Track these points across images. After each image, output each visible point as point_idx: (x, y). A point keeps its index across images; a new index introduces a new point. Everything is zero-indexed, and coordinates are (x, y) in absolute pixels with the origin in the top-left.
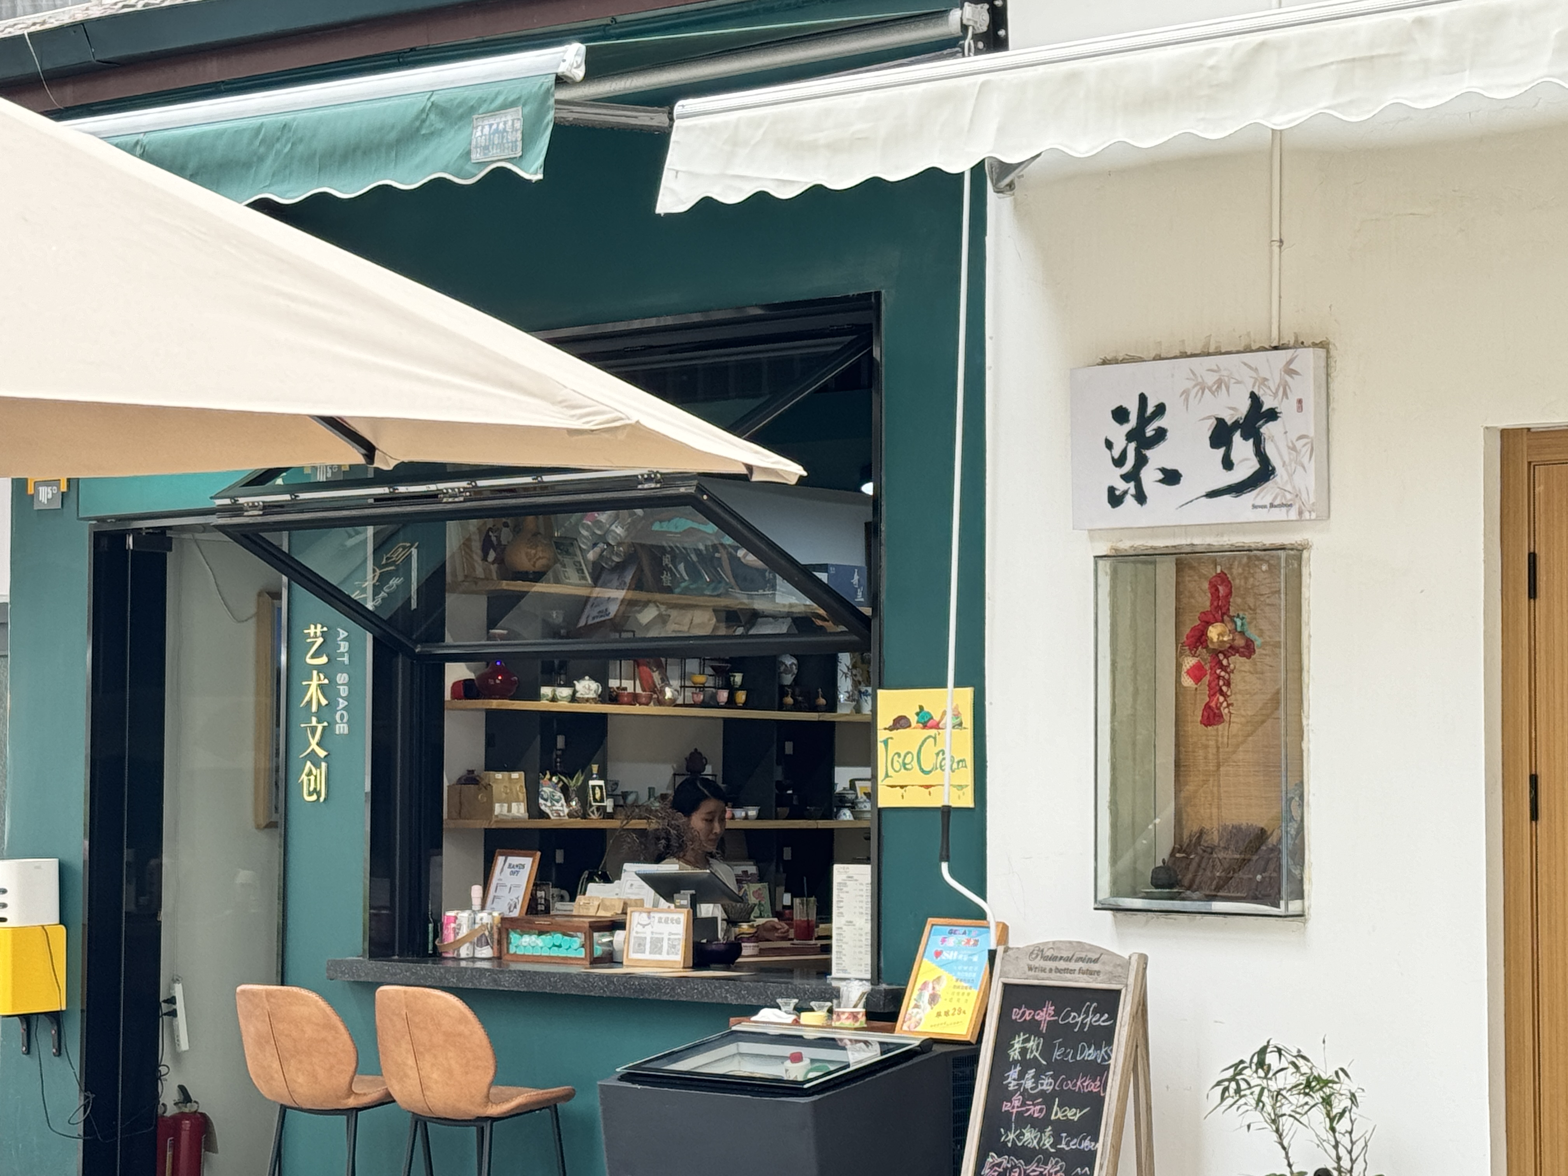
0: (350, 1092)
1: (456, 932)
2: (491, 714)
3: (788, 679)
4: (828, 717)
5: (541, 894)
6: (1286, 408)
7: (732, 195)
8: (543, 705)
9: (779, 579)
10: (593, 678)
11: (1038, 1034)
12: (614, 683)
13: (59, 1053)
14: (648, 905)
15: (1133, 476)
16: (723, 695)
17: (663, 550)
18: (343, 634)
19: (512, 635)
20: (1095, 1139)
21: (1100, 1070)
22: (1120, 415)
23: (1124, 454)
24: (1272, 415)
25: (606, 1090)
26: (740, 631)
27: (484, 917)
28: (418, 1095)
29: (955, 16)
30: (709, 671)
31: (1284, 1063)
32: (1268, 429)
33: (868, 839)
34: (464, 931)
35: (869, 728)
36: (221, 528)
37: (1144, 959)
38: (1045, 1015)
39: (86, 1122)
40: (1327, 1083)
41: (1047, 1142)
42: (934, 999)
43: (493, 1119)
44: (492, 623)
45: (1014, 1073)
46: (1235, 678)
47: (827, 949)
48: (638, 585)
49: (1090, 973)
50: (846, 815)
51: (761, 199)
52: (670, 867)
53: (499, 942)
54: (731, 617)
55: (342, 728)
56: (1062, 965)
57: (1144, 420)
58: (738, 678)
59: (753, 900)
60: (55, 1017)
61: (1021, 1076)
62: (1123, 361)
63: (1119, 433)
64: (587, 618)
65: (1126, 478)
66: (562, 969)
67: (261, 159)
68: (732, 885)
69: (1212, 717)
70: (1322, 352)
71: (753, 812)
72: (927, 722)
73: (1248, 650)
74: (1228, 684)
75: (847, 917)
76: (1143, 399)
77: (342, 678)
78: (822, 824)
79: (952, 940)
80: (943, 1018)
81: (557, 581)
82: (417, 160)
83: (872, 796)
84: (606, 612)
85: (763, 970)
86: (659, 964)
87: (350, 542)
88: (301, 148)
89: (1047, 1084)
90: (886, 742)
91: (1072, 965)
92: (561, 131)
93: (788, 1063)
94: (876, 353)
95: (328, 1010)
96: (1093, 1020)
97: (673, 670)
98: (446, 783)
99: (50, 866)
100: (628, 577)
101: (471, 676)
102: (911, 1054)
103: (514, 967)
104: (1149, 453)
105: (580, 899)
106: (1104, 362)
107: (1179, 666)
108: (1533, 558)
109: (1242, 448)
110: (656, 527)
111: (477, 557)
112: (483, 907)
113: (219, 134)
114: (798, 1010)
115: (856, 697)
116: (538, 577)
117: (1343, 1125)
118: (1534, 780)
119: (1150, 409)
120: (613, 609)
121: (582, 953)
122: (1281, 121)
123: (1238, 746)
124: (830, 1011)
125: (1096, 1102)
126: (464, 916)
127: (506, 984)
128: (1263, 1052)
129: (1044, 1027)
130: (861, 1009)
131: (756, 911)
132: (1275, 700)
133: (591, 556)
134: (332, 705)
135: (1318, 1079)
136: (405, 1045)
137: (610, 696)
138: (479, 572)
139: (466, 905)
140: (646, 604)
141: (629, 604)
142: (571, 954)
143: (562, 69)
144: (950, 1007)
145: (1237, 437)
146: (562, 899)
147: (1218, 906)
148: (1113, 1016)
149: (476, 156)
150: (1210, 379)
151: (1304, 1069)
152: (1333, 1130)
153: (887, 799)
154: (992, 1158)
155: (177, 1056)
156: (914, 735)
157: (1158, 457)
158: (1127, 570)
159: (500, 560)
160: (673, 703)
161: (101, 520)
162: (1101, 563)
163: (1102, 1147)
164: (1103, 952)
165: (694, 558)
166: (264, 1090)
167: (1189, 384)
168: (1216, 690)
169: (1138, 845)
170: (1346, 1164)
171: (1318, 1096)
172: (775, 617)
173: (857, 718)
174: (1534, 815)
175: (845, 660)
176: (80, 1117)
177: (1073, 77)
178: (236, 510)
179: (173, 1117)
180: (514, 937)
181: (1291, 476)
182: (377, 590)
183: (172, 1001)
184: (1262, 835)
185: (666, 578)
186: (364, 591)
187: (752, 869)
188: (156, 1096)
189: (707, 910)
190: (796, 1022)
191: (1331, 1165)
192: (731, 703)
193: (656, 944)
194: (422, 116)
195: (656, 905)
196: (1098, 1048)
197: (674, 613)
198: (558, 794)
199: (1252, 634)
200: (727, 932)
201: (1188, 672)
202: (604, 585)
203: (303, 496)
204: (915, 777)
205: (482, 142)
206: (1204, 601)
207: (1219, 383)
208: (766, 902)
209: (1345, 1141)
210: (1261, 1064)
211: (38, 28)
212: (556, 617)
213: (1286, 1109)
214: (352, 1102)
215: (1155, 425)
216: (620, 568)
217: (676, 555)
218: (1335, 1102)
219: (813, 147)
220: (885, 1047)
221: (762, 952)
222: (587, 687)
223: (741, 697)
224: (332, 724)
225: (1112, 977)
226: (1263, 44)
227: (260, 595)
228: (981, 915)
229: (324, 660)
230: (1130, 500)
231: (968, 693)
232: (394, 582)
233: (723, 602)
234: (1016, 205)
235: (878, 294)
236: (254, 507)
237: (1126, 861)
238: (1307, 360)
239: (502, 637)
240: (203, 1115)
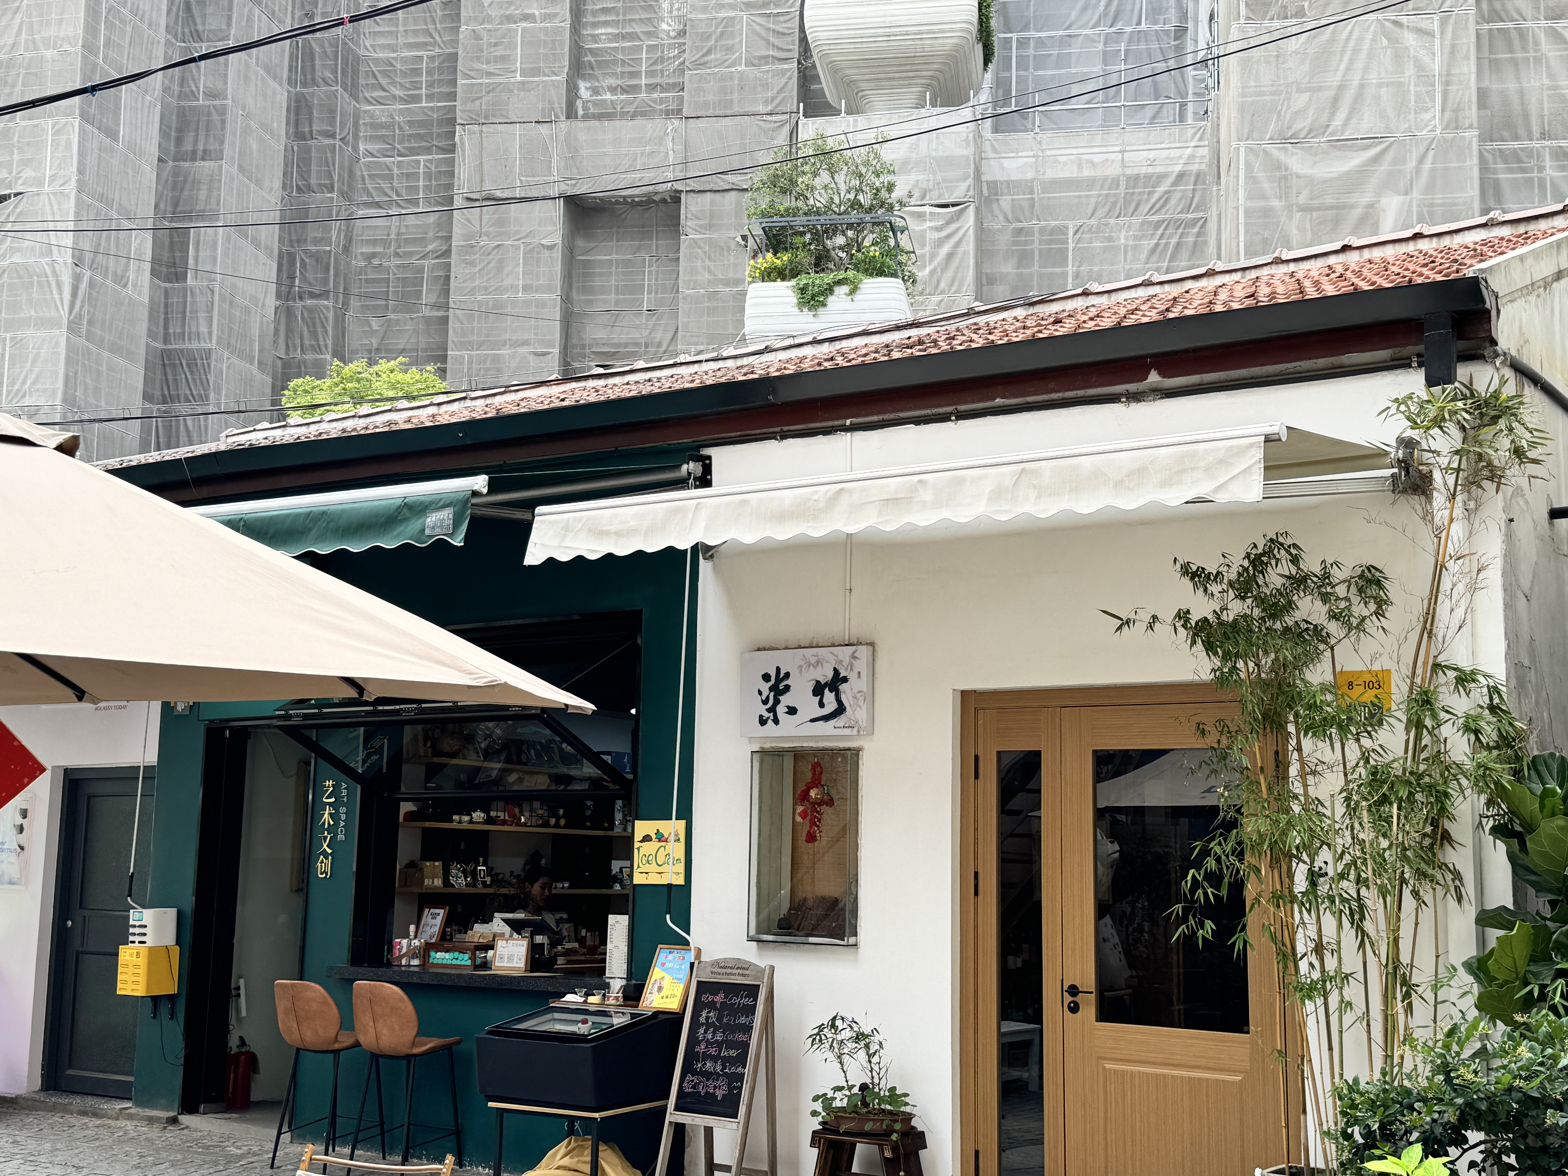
0: (336, 1040)
1: (400, 950)
2: (425, 830)
3: (588, 813)
4: (609, 833)
5: (448, 930)
6: (852, 676)
7: (564, 557)
8: (454, 825)
9: (585, 761)
10: (482, 811)
11: (716, 1009)
12: (493, 814)
13: (172, 1018)
14: (507, 936)
15: (772, 710)
16: (553, 821)
17: (521, 742)
18: (344, 785)
19: (439, 787)
20: (744, 1067)
21: (748, 1029)
22: (766, 677)
23: (768, 697)
24: (845, 680)
25: (478, 1039)
26: (562, 787)
27: (416, 943)
28: (374, 1040)
29: (685, 467)
30: (545, 808)
31: (845, 1026)
32: (843, 687)
33: (628, 901)
34: (404, 950)
35: (629, 840)
36: (278, 727)
37: (772, 968)
38: (719, 998)
39: (186, 1056)
40: (867, 1036)
41: (719, 1068)
42: (660, 989)
43: (415, 1056)
44: (428, 779)
45: (702, 1031)
46: (824, 817)
47: (604, 961)
48: (508, 761)
49: (743, 975)
50: (617, 887)
51: (580, 559)
52: (520, 915)
53: (424, 956)
54: (558, 779)
55: (341, 837)
56: (729, 971)
57: (778, 680)
58: (561, 812)
59: (565, 933)
60: (171, 998)
61: (706, 1032)
62: (768, 649)
63: (765, 687)
64: (480, 778)
65: (768, 710)
66: (458, 972)
67: (310, 530)
68: (553, 926)
69: (811, 838)
70: (870, 648)
71: (566, 885)
72: (661, 838)
73: (830, 803)
74: (819, 820)
75: (615, 944)
76: (778, 669)
77: (343, 810)
78: (604, 891)
79: (671, 956)
80: (665, 1000)
81: (464, 758)
82: (396, 532)
83: (631, 876)
84: (490, 776)
85: (567, 972)
86: (513, 969)
87: (351, 735)
88: (332, 525)
89: (719, 1037)
90: (638, 849)
91: (734, 971)
92: (474, 520)
93: (580, 1025)
94: (639, 641)
95: (326, 994)
96: (744, 1001)
97: (526, 807)
98: (398, 867)
99: (172, 913)
100: (503, 757)
101: (415, 809)
102: (648, 1019)
103: (431, 970)
104: (781, 698)
105: (470, 933)
106: (759, 650)
107: (794, 810)
108: (977, 758)
109: (829, 697)
110: (519, 730)
111: (421, 745)
112: (415, 937)
113: (287, 516)
114: (587, 995)
115: (625, 823)
116: (454, 755)
117: (875, 1059)
118: (976, 874)
119: (782, 675)
120: (494, 774)
121: (469, 963)
122: (850, 529)
123: (824, 853)
124: (604, 995)
125: (746, 1046)
126: (405, 942)
127: (427, 980)
128: (834, 1019)
129: (718, 1005)
130: (620, 995)
131: (567, 939)
132: (844, 829)
133: (483, 745)
134: (336, 824)
135: (863, 1034)
136: (368, 1014)
137: (489, 821)
138: (422, 753)
139: (406, 935)
140: (513, 771)
141: (503, 771)
142: (463, 963)
143: (476, 488)
144: (668, 993)
145: (827, 691)
146: (460, 933)
147: (812, 940)
148: (756, 999)
149: (427, 532)
150: (813, 660)
151: (856, 1029)
152: (870, 1062)
153: (638, 879)
154: (689, 1077)
155: (239, 1019)
156: (653, 845)
157: (786, 700)
158: (769, 759)
159: (433, 746)
160: (525, 825)
161: (211, 721)
162: (755, 755)
163: (748, 1071)
164: (751, 964)
165: (539, 747)
166: (287, 1038)
167: (802, 662)
168: (813, 823)
169: (771, 905)
170: (876, 1081)
171: (862, 1043)
172: (581, 780)
173: (625, 834)
174: (976, 893)
175: (619, 803)
176: (182, 1054)
177: (744, 502)
178: (288, 717)
179: (236, 1054)
180: (433, 954)
181: (854, 711)
182: (364, 762)
183: (238, 988)
184: (836, 901)
185: (524, 757)
186: (357, 762)
187: (565, 916)
188: (227, 1043)
189: (539, 939)
190: (585, 1002)
191: (868, 1081)
192: (557, 825)
193: (510, 958)
194: (399, 509)
195: (511, 936)
196: (747, 1017)
197: (527, 777)
198: (460, 874)
199: (833, 794)
200: (550, 951)
201: (799, 814)
202: (490, 761)
203: (325, 710)
204: (653, 868)
205: (431, 525)
206: (809, 776)
207: (818, 662)
208: (572, 934)
209: (876, 1068)
210: (833, 1026)
211: (190, 455)
212: (463, 777)
213: (846, 1051)
214: (337, 1046)
215: (784, 683)
216: (498, 752)
217: (530, 745)
218: (871, 1046)
219: (607, 533)
220: (633, 1016)
221: (568, 962)
222: (478, 816)
223: (563, 822)
224: (336, 835)
225: (756, 978)
226: (841, 490)
227: (299, 763)
228: (687, 943)
229: (333, 800)
230: (770, 722)
231: (682, 823)
232: (375, 757)
233: (554, 771)
234: (714, 566)
235: (641, 610)
236: (297, 716)
237: (764, 914)
238: (863, 651)
239: (433, 788)
240: (253, 1054)
